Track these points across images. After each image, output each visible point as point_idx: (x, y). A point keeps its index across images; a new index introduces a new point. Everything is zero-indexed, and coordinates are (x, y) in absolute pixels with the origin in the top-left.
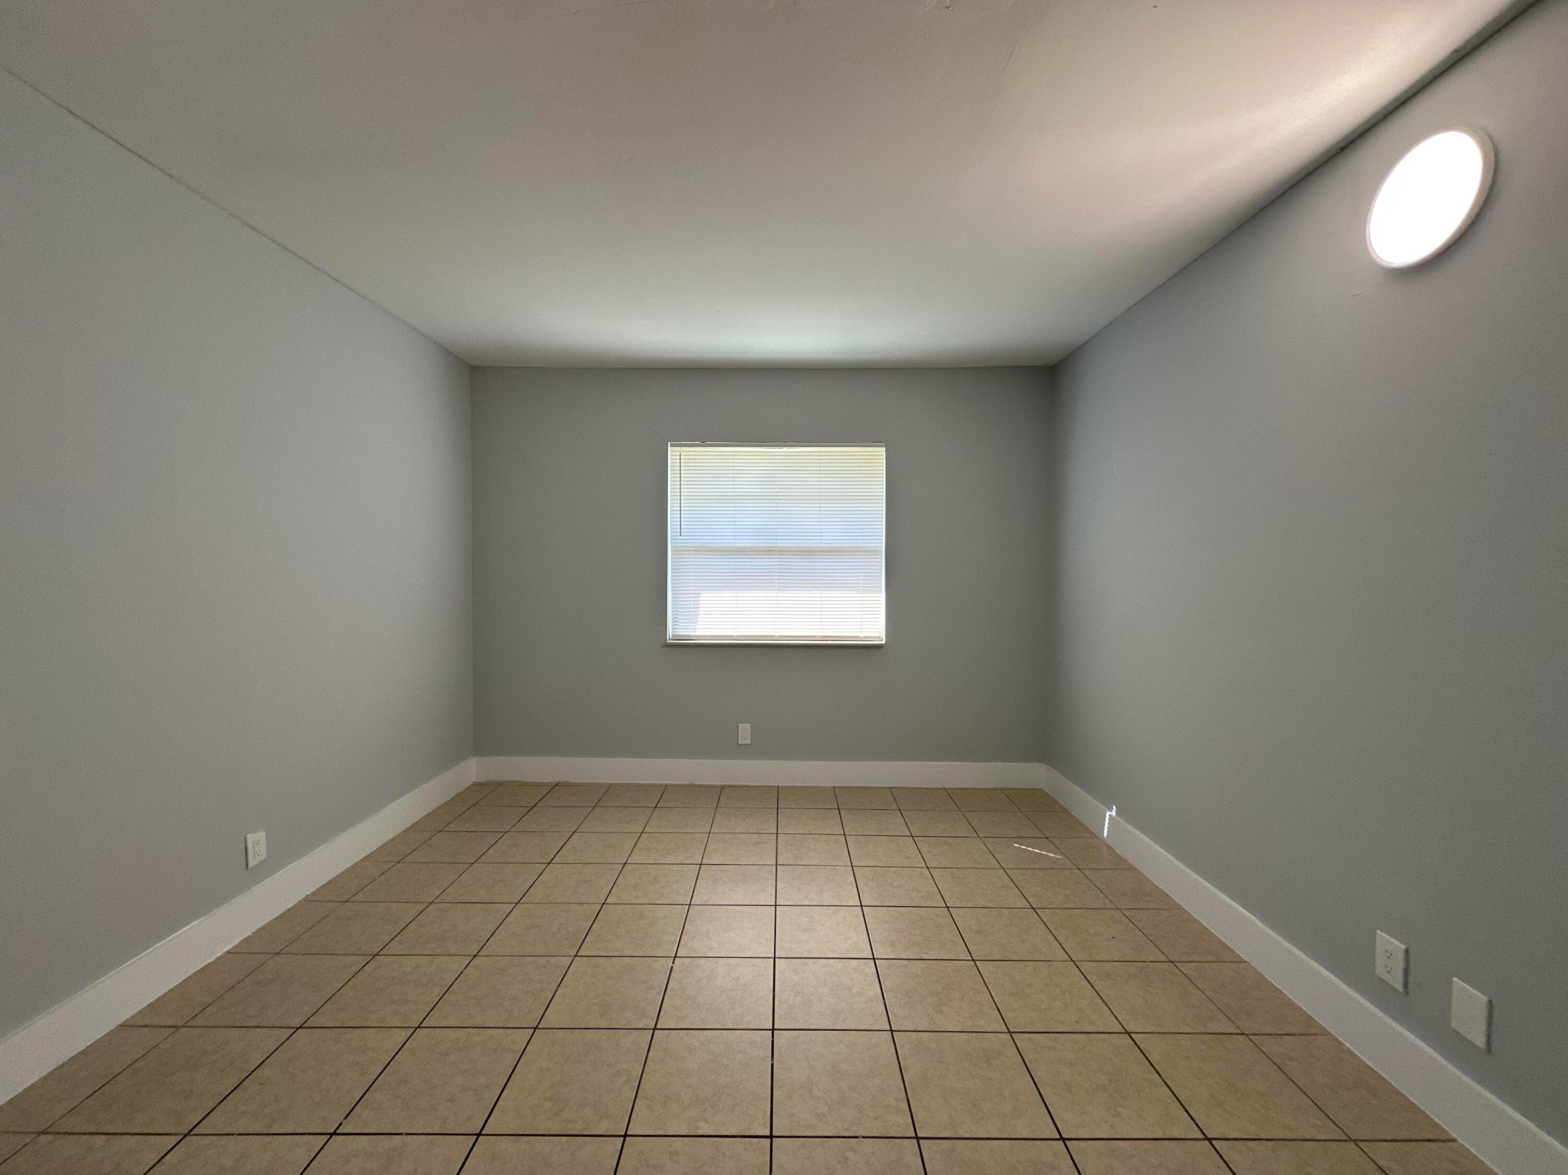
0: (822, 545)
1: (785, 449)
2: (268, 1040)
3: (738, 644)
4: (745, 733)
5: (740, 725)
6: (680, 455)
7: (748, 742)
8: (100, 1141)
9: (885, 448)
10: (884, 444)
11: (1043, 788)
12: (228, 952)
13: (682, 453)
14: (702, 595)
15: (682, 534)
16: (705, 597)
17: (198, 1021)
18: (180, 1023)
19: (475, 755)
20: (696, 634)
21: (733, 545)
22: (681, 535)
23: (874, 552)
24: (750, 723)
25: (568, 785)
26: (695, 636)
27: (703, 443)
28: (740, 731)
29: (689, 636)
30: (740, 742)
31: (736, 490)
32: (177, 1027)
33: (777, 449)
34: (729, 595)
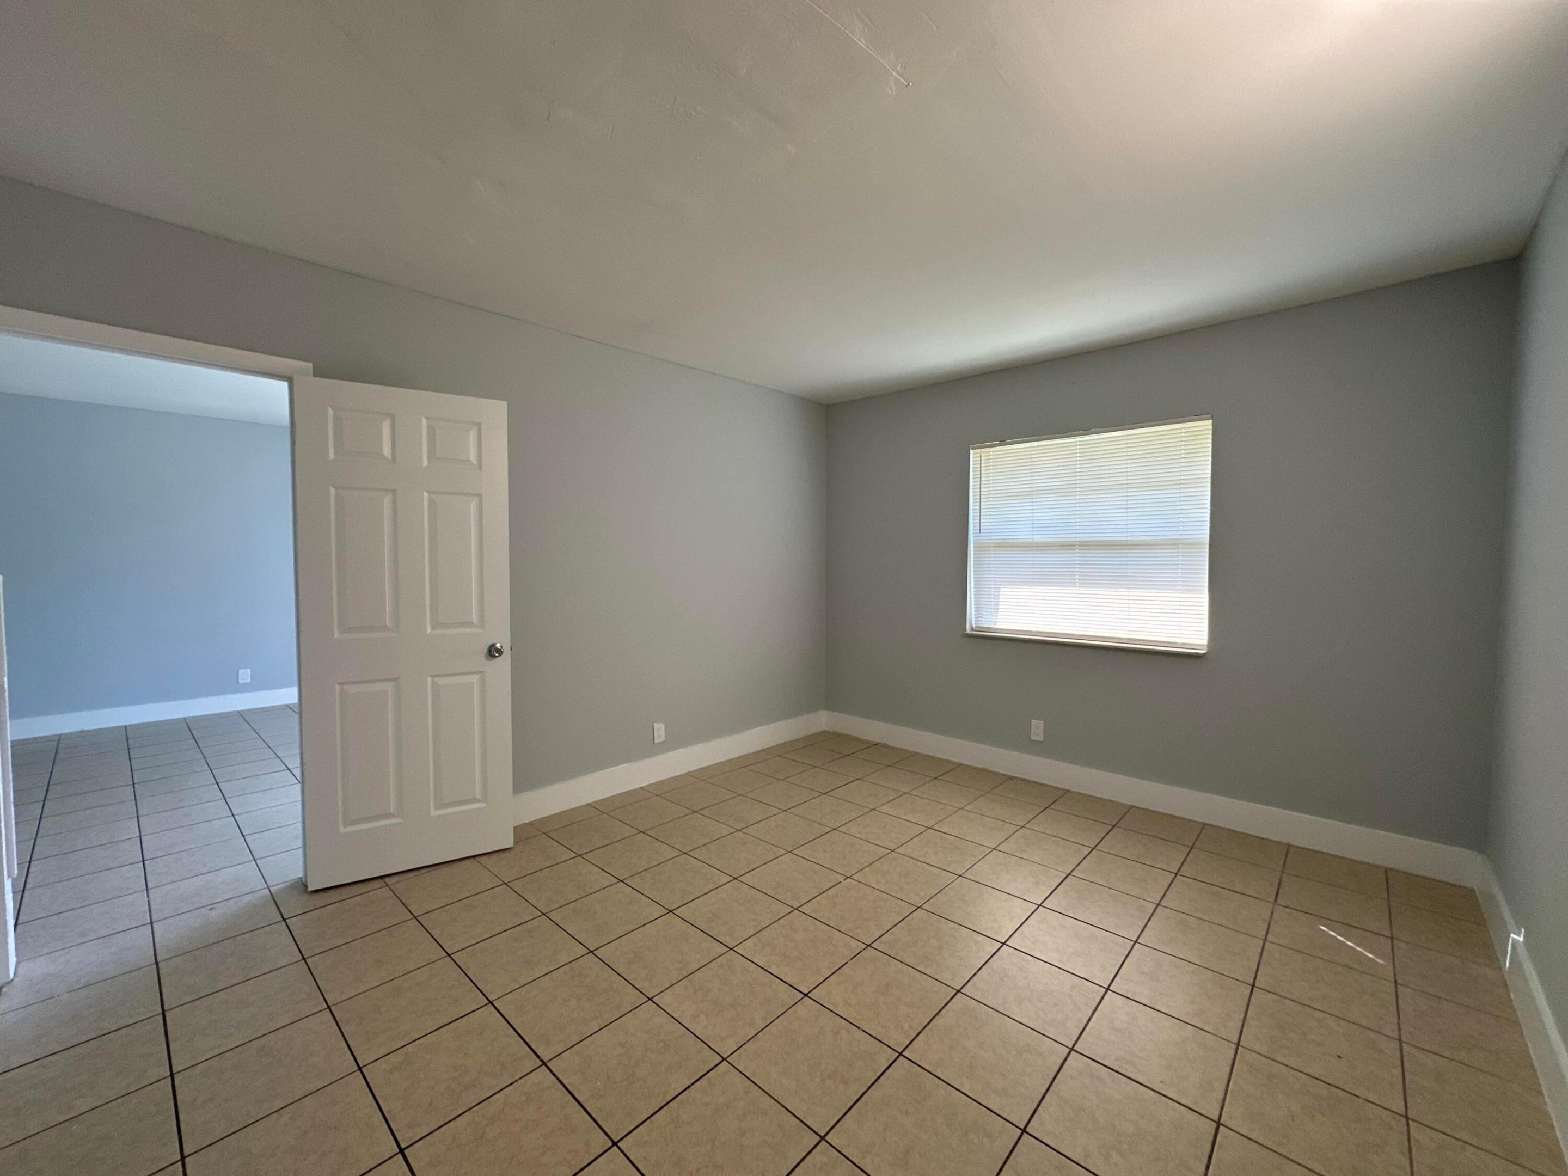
0: (1129, 538)
1: (1087, 438)
2: (628, 831)
3: (1031, 639)
4: (1037, 729)
5: (1033, 721)
6: (981, 456)
7: (1041, 738)
8: (556, 844)
9: (1210, 422)
10: (1210, 416)
11: (1475, 888)
12: (641, 788)
13: (983, 455)
14: (1002, 589)
15: (982, 531)
16: (1006, 591)
17: (611, 814)
18: (605, 812)
19: (828, 708)
20: (996, 627)
21: (1031, 541)
22: (980, 532)
23: (1195, 545)
24: (1042, 720)
25: (886, 746)
26: (995, 629)
27: (1003, 442)
28: (1032, 726)
29: (990, 628)
30: (1033, 738)
31: (1034, 485)
32: (603, 813)
33: (1078, 439)
34: (1026, 590)
